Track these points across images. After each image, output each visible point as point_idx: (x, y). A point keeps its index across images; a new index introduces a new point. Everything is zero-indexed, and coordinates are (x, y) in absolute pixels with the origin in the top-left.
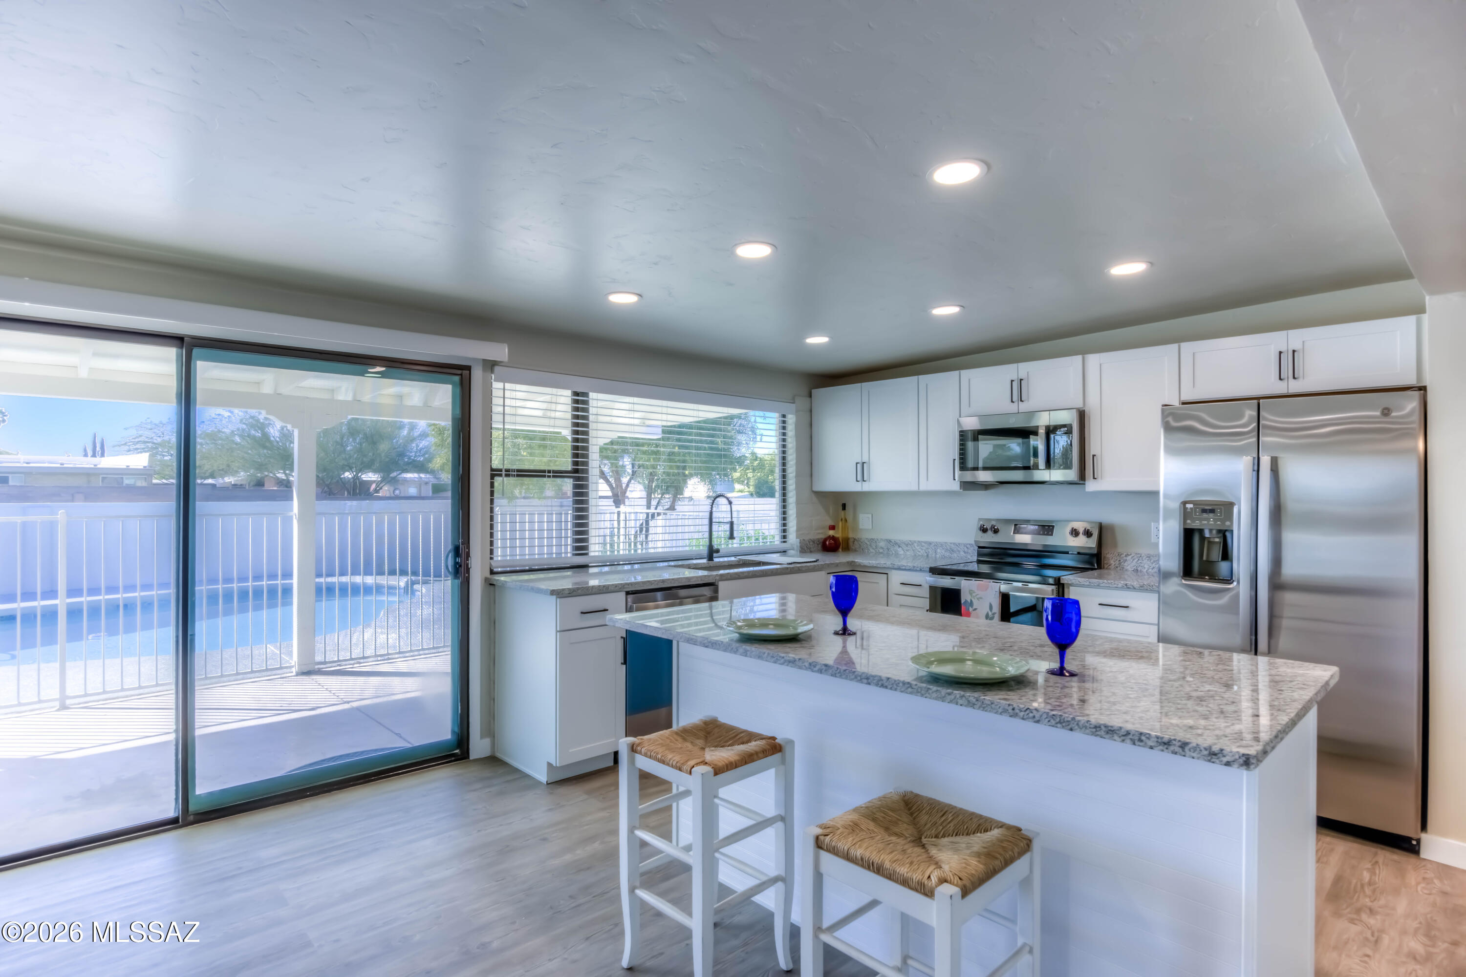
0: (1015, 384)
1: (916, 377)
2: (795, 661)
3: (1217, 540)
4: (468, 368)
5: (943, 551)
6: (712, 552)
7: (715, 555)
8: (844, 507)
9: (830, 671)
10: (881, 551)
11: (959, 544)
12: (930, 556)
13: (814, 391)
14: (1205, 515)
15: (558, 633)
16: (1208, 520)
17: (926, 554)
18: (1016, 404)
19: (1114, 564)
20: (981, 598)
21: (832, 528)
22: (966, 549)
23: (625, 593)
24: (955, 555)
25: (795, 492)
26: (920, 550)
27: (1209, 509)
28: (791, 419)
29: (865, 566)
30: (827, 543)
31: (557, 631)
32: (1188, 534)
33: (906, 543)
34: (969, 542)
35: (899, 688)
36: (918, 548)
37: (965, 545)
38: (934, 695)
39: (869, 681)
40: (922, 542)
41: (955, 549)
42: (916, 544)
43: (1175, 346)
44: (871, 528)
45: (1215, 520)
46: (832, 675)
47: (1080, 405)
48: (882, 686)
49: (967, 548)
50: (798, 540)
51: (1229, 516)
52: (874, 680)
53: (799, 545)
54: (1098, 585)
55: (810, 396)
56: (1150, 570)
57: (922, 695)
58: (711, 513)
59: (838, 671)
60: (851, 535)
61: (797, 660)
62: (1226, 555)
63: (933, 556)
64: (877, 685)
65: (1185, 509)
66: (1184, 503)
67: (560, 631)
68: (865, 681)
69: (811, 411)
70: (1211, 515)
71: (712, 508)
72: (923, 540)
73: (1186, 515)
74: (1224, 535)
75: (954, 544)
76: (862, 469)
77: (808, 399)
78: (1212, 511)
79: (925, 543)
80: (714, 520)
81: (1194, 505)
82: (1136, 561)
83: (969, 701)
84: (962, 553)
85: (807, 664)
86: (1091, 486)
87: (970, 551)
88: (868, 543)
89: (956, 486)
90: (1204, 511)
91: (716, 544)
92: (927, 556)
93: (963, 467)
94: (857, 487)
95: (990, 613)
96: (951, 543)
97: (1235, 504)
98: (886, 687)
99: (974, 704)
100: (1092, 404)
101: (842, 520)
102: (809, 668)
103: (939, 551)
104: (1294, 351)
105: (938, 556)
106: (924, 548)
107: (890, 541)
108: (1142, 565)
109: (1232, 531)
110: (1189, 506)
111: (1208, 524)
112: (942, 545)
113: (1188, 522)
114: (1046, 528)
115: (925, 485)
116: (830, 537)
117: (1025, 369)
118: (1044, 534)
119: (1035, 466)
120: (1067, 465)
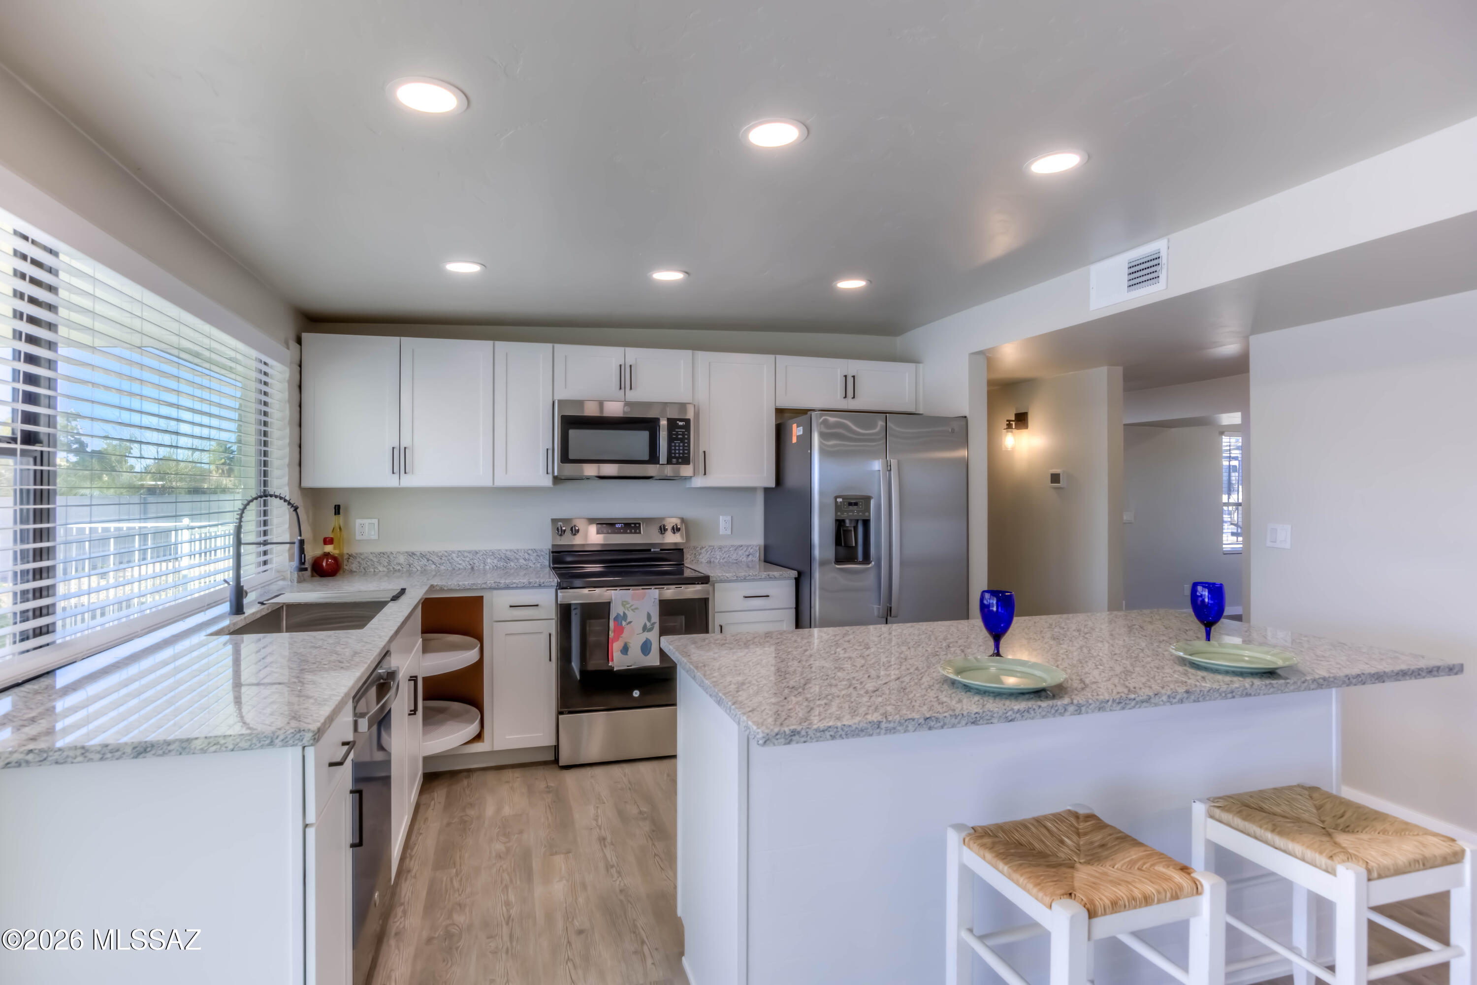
0: (623, 368)
1: (491, 342)
2: (1150, 698)
3: (859, 527)
5: (495, 561)
8: (337, 510)
9: (1193, 697)
11: (518, 550)
12: (476, 568)
13: (305, 336)
14: (851, 508)
16: (853, 511)
17: (470, 567)
18: (626, 391)
19: (690, 557)
20: (637, 609)
21: (328, 541)
22: (527, 556)
24: (512, 564)
26: (460, 562)
27: (854, 502)
30: (324, 564)
32: (838, 523)
33: (440, 554)
34: (531, 548)
35: (1262, 692)
36: (457, 560)
37: (526, 552)
38: (1292, 687)
39: (1234, 694)
40: (464, 551)
41: (512, 557)
42: (454, 555)
43: (771, 358)
44: (376, 537)
45: (858, 512)
46: (1194, 701)
47: (690, 400)
48: (1248, 695)
49: (528, 554)
51: (870, 504)
52: (1238, 691)
54: (745, 579)
55: (301, 341)
56: (721, 560)
57: (1282, 692)
59: (1202, 693)
60: (354, 550)
61: (1153, 696)
63: (481, 567)
64: (1241, 696)
65: (836, 502)
66: (836, 497)
68: (1230, 695)
69: (302, 366)
70: (855, 507)
71: (241, 517)
72: (464, 549)
73: (838, 507)
74: (865, 523)
75: (511, 551)
76: (401, 459)
77: (298, 347)
78: (856, 504)
79: (469, 552)
81: (843, 499)
82: (709, 553)
83: (1318, 683)
84: (522, 561)
85: (1164, 698)
86: (699, 481)
87: (532, 558)
88: (375, 559)
89: (547, 481)
90: (850, 504)
92: (472, 568)
93: (565, 458)
94: (391, 482)
95: (648, 624)
96: (506, 551)
97: (873, 498)
98: (1250, 695)
99: (1322, 685)
100: (701, 400)
101: (337, 529)
102: (1168, 701)
104: (853, 378)
105: (488, 567)
106: (468, 559)
108: (714, 556)
109: (871, 519)
110: (840, 500)
111: (853, 515)
112: (493, 554)
113: (839, 514)
114: (631, 526)
115: (501, 482)
116: (327, 555)
117: (633, 355)
118: (631, 533)
119: (653, 458)
120: (686, 461)
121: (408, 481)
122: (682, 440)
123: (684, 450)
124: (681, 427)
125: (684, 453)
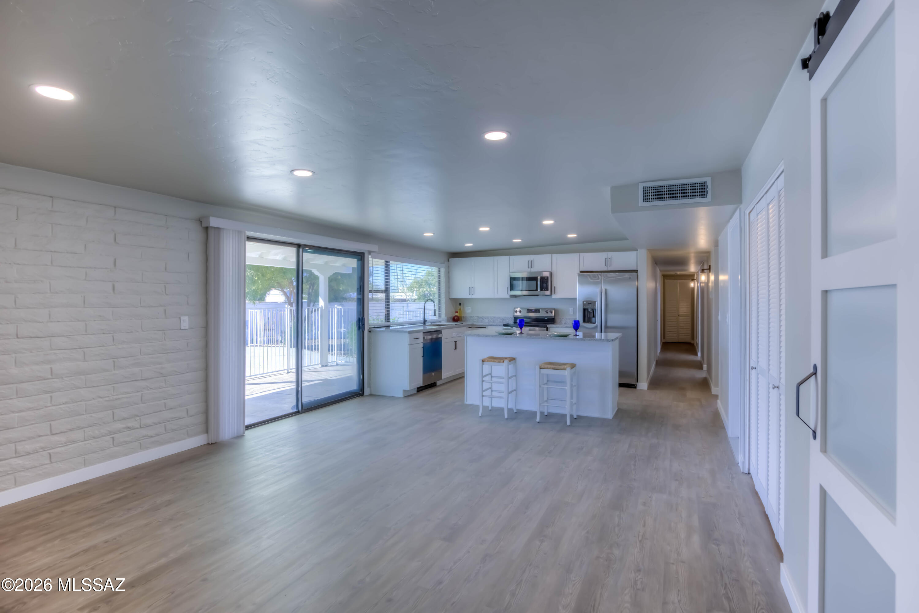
0: (529, 262)
1: (493, 257)
3: (591, 312)
4: (364, 254)
6: (425, 322)
7: (426, 322)
8: (460, 304)
10: (475, 321)
11: (508, 316)
13: (450, 259)
14: (589, 305)
15: (409, 346)
17: (493, 322)
18: (529, 269)
19: (558, 322)
21: (457, 312)
23: (422, 333)
24: (505, 321)
25: (444, 298)
26: (491, 320)
27: (590, 303)
28: (443, 270)
29: (478, 325)
30: (455, 318)
31: (408, 345)
32: (584, 310)
33: (486, 318)
41: (505, 319)
42: (489, 318)
43: (578, 254)
44: (470, 312)
47: (550, 270)
49: (509, 319)
50: (446, 317)
51: (595, 304)
53: (446, 319)
55: (449, 261)
56: (569, 323)
58: (425, 307)
60: (463, 315)
62: (594, 316)
63: (496, 321)
65: (584, 303)
66: (584, 301)
67: (409, 345)
69: (449, 267)
70: (591, 305)
71: (425, 305)
72: (492, 316)
73: (584, 305)
74: (594, 310)
76: (471, 290)
77: (448, 262)
78: (591, 304)
80: (425, 309)
81: (586, 302)
82: (566, 320)
86: (554, 296)
88: (470, 318)
89: (508, 297)
90: (589, 304)
91: (427, 318)
93: (511, 289)
94: (469, 297)
96: (505, 315)
97: (597, 301)
100: (554, 270)
101: (459, 309)
103: (498, 320)
104: (609, 259)
107: (479, 317)
108: (567, 322)
109: (595, 309)
111: (589, 308)
113: (585, 307)
114: (537, 311)
115: (497, 296)
116: (456, 316)
117: (533, 257)
118: (537, 313)
119: (537, 290)
120: (547, 290)
121: (473, 297)
122: (546, 283)
123: (546, 286)
124: (546, 279)
125: (546, 287)
